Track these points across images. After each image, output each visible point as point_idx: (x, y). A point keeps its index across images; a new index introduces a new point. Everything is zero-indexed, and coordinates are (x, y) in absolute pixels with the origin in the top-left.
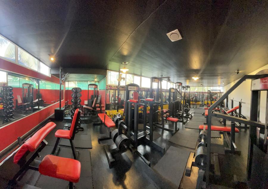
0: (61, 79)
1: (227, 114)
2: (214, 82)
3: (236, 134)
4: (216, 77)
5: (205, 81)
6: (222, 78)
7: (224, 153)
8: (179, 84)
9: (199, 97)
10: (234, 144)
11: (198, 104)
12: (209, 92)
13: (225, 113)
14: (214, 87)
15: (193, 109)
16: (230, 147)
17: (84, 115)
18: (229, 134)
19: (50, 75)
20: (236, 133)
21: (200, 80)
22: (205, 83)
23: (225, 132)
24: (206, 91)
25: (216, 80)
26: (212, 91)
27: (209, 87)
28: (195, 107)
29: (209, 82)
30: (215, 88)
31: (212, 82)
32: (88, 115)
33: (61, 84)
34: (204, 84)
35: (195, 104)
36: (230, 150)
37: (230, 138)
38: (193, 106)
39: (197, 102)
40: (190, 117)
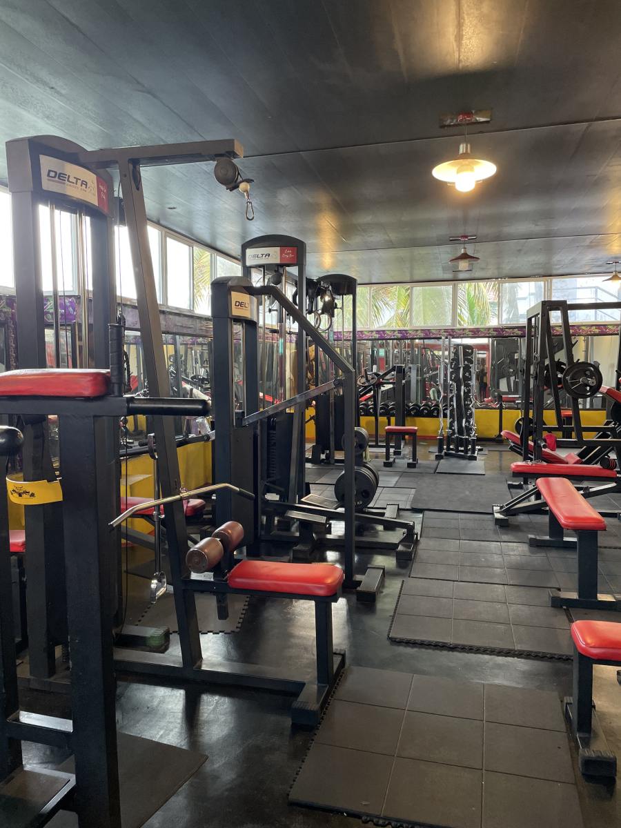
8: (273, 255)
11: (425, 438)
28: (402, 463)
38: (384, 450)
39: (409, 415)
40: (400, 548)
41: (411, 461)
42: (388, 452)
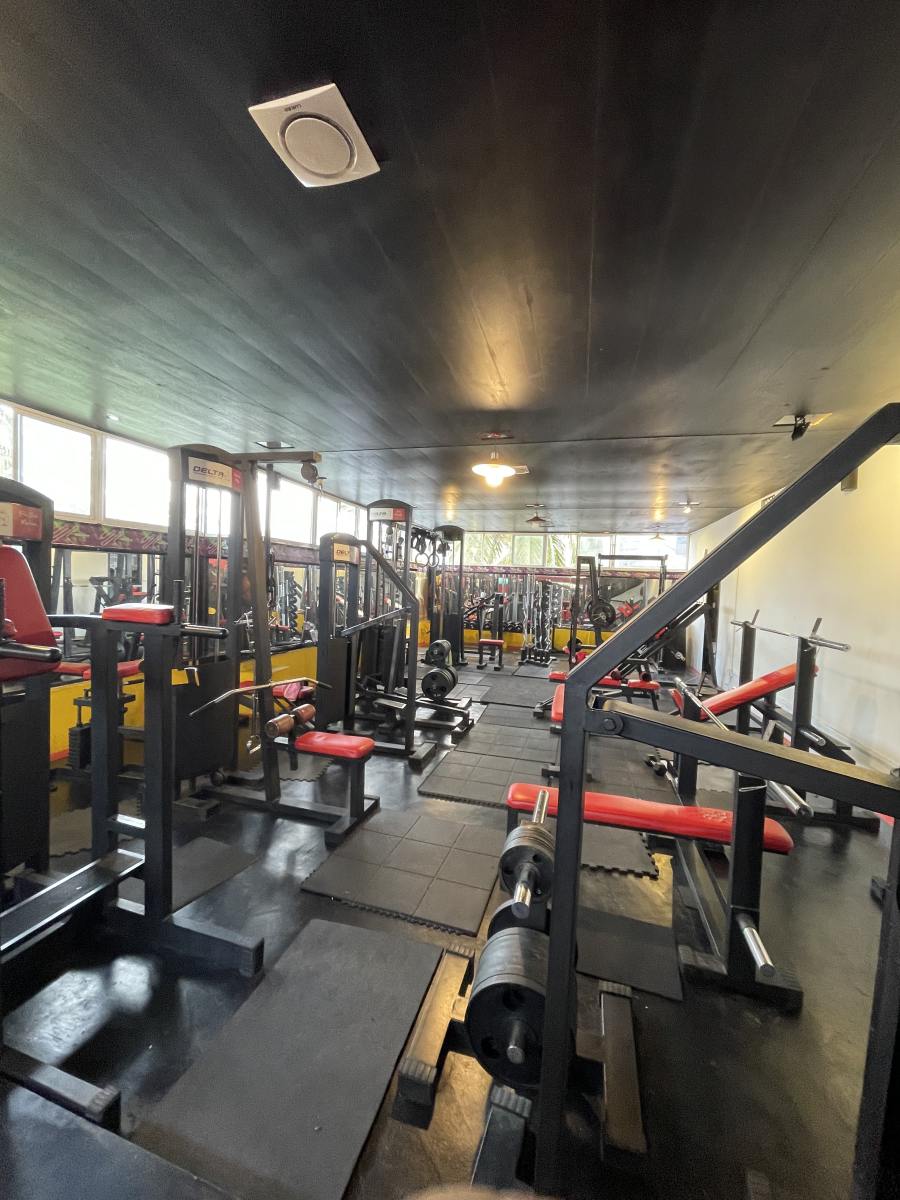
1: (706, 719)
2: (624, 501)
3: (770, 862)
4: (636, 468)
5: (562, 495)
6: (678, 475)
7: (674, 990)
8: (389, 513)
9: (516, 601)
10: (749, 933)
11: (511, 649)
12: (585, 566)
13: (694, 713)
14: (619, 538)
15: (477, 679)
16: (719, 947)
18: (713, 856)
20: (766, 856)
21: (530, 490)
22: (561, 507)
23: (687, 838)
24: (570, 564)
25: (639, 487)
26: (605, 564)
27: (585, 539)
28: (492, 666)
29: (589, 501)
30: (626, 544)
31: (607, 501)
34: (555, 517)
35: (492, 647)
36: (724, 970)
37: (725, 886)
38: (478, 656)
39: (506, 630)
40: (457, 729)
41: (497, 666)
42: (481, 658)
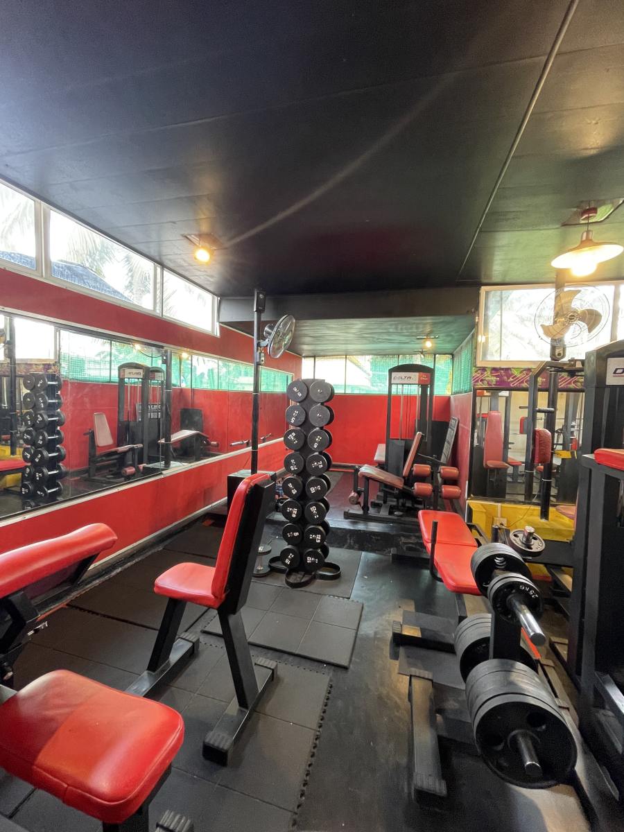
0: (258, 345)
17: (365, 508)
19: (217, 325)
32: (384, 513)
33: (258, 364)
